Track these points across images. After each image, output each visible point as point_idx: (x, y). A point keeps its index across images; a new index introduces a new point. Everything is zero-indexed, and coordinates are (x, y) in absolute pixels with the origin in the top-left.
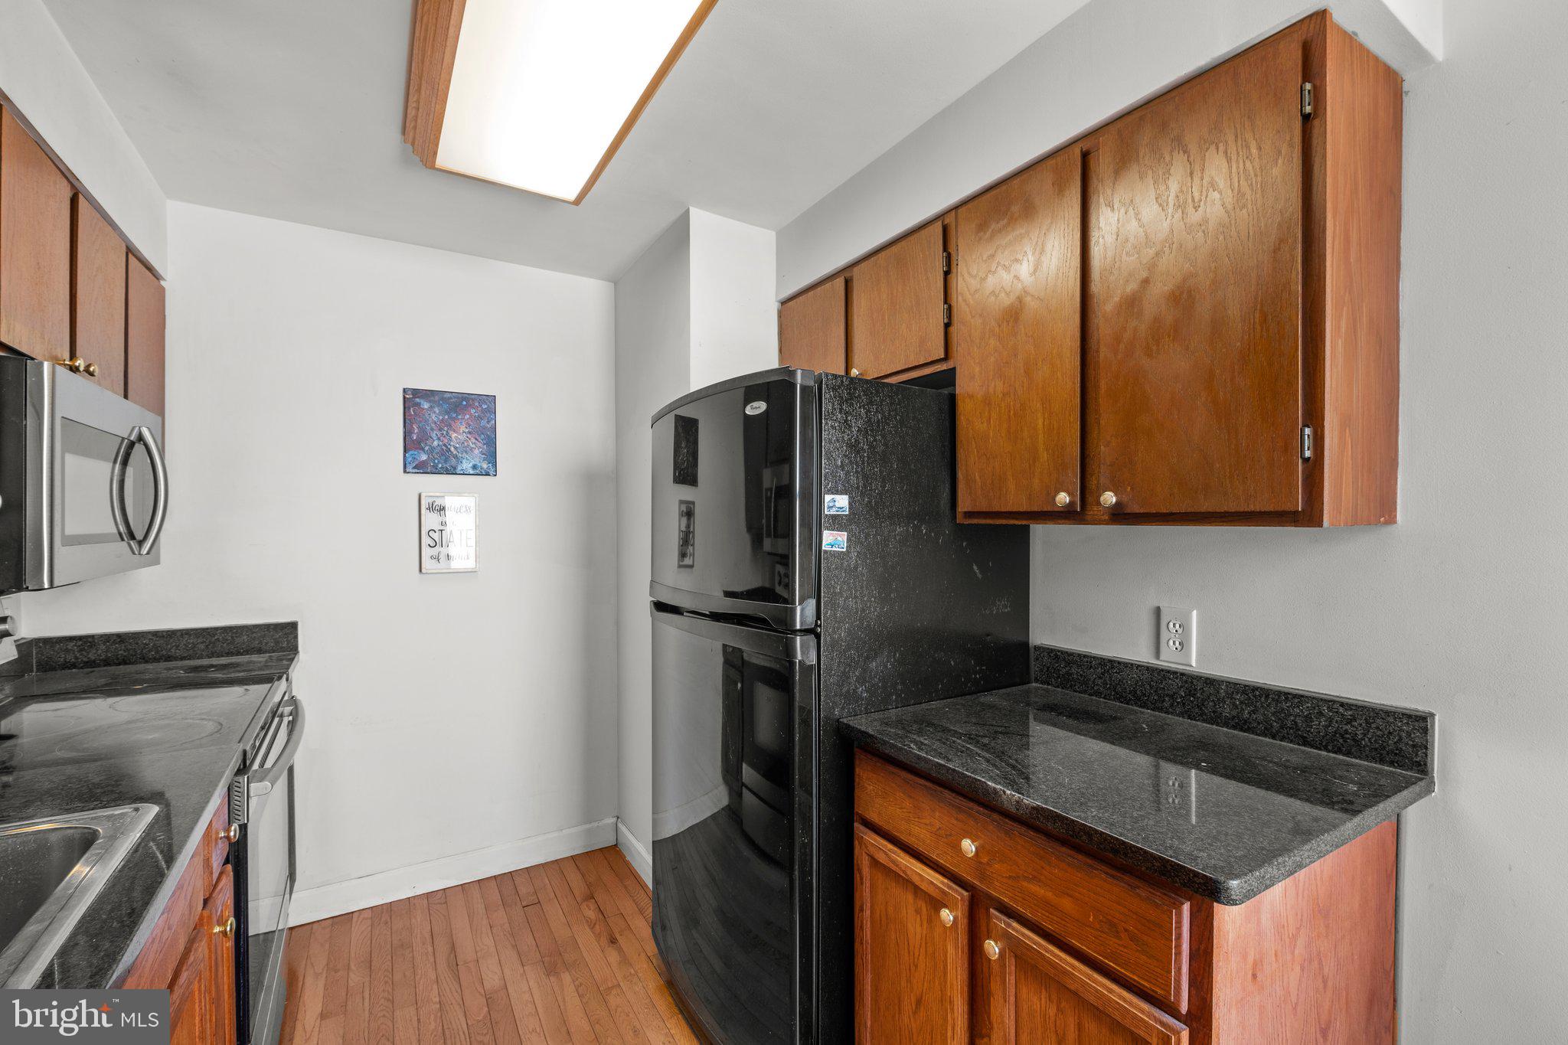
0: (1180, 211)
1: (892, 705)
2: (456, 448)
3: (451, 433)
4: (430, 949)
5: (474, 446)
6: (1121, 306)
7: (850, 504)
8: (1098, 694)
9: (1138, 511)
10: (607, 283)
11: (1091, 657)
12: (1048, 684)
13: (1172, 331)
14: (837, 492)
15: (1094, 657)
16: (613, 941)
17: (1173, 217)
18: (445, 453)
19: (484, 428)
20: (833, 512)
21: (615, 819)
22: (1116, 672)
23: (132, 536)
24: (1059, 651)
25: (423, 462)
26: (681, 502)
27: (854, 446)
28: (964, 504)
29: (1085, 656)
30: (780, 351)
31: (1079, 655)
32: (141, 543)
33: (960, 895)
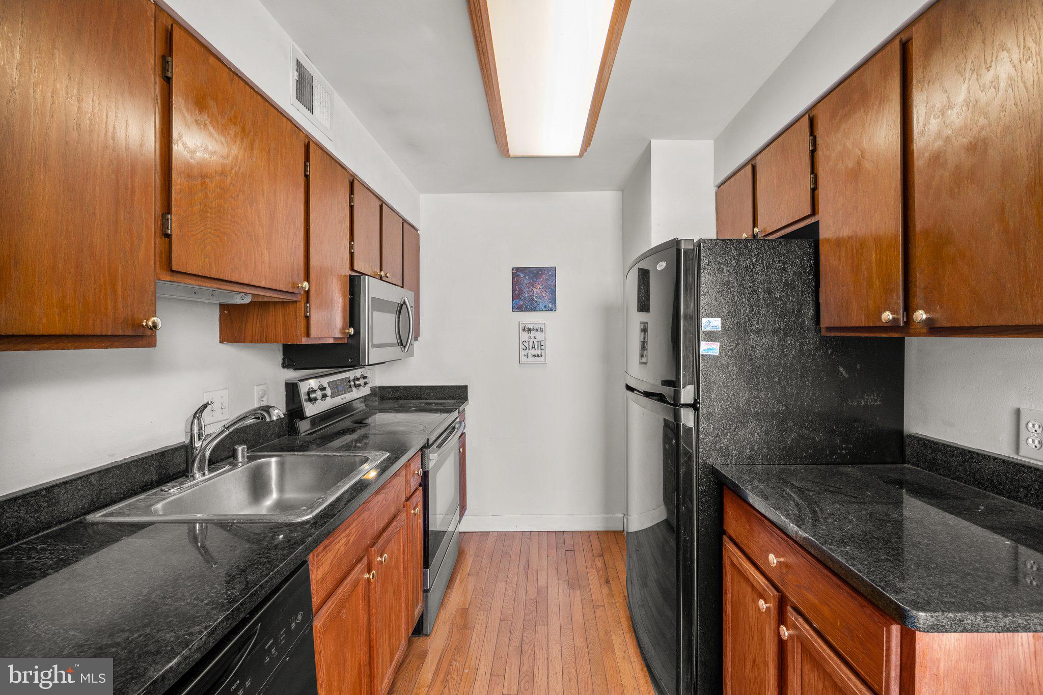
0: (975, 74)
1: (758, 462)
2: (536, 297)
3: (534, 289)
4: (518, 558)
5: (545, 295)
6: (930, 159)
7: (722, 324)
8: (959, 479)
9: (945, 326)
10: (618, 192)
11: (953, 447)
12: (918, 466)
13: (970, 175)
14: (712, 316)
15: (956, 448)
16: (607, 582)
17: (969, 80)
18: (531, 300)
19: (550, 285)
20: (709, 329)
21: (623, 515)
22: (975, 462)
23: (402, 345)
24: (926, 440)
25: (521, 305)
26: (642, 323)
27: (727, 286)
28: (825, 322)
29: (948, 446)
30: (717, 220)
31: (943, 445)
32: (405, 347)
33: (772, 592)
